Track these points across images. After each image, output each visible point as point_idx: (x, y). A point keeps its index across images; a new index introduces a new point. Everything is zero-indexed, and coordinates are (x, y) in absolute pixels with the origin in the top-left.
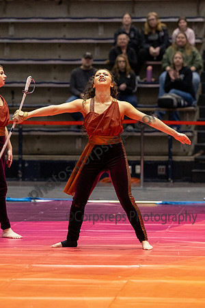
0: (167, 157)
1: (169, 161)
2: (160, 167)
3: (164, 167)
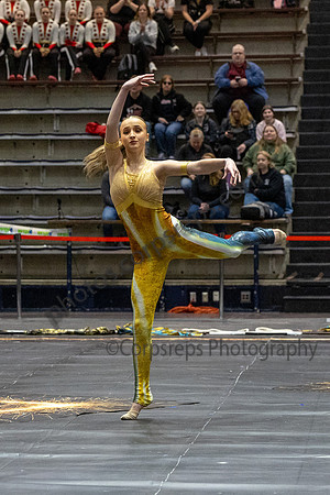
0: (253, 281)
1: (254, 286)
2: (243, 293)
3: (249, 293)
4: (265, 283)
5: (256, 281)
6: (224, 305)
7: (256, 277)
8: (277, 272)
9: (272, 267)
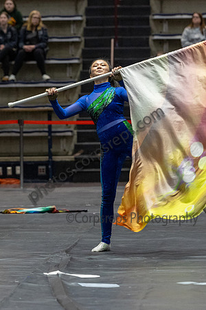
4: (57, 159)
5: (50, 157)
6: (24, 177)
7: (50, 154)
8: (67, 150)
9: (63, 146)
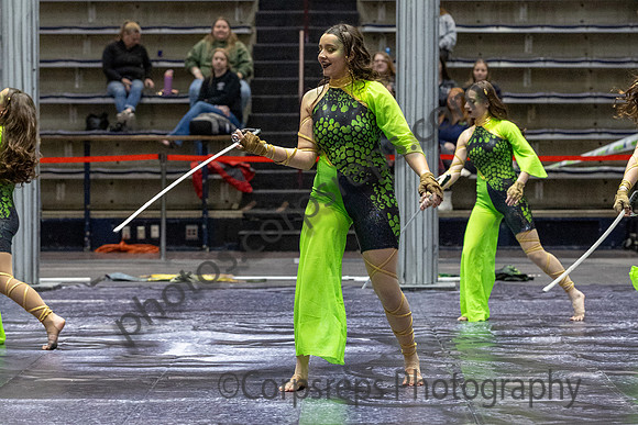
0: (201, 212)
1: (202, 218)
2: (188, 227)
3: (196, 227)
4: (217, 214)
5: (205, 212)
6: (167, 243)
7: (205, 208)
8: (230, 202)
9: (224, 194)
